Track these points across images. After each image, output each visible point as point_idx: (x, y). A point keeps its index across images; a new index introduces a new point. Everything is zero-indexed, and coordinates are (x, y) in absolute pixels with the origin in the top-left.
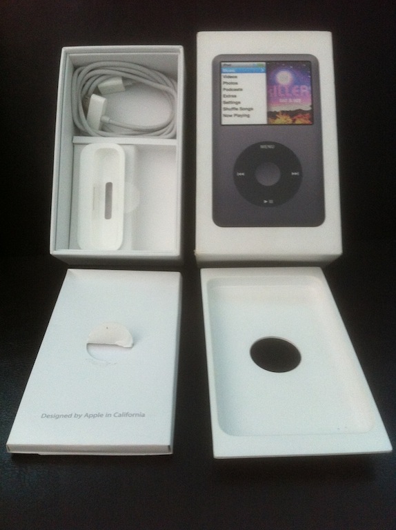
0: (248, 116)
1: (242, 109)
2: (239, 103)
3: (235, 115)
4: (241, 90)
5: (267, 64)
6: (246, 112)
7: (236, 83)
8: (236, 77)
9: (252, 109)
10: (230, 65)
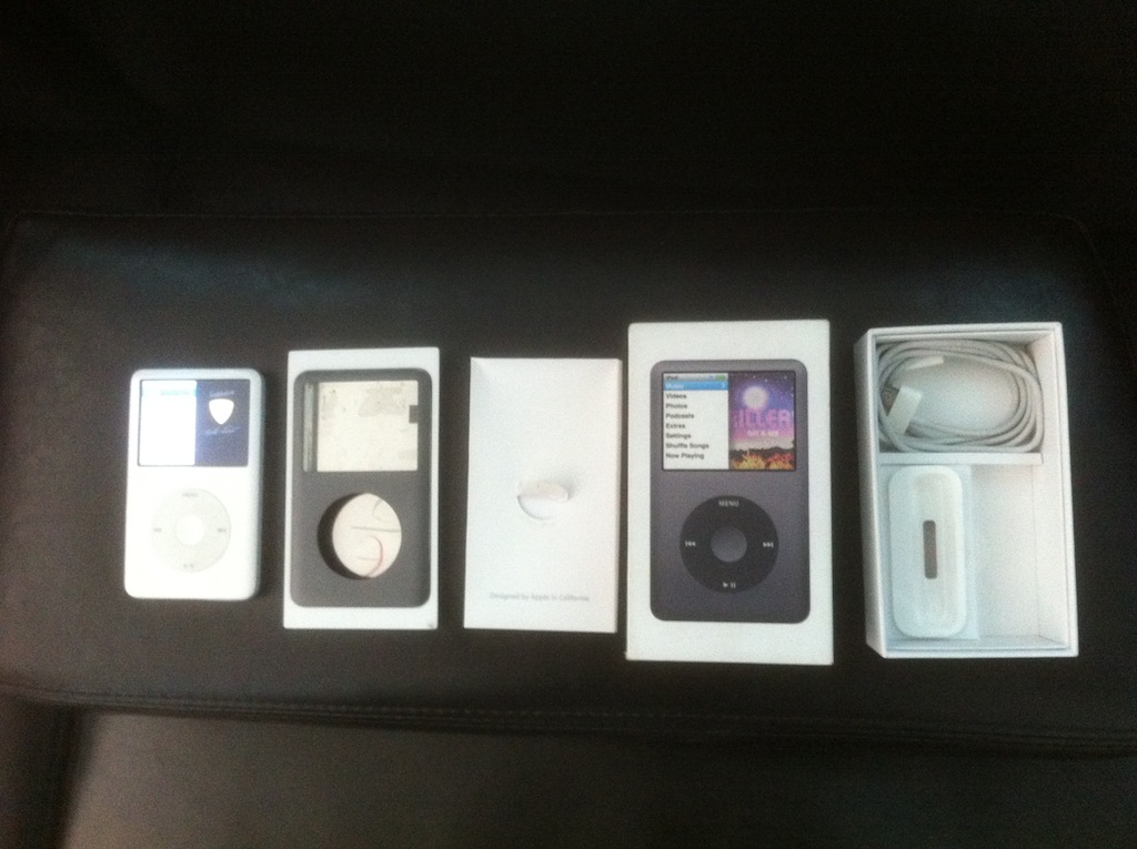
0: (702, 457)
1: (692, 445)
2: (689, 436)
3: (683, 455)
4: (693, 416)
5: (730, 377)
6: (700, 451)
7: (686, 406)
8: (685, 397)
9: (707, 446)
10: (676, 378)
